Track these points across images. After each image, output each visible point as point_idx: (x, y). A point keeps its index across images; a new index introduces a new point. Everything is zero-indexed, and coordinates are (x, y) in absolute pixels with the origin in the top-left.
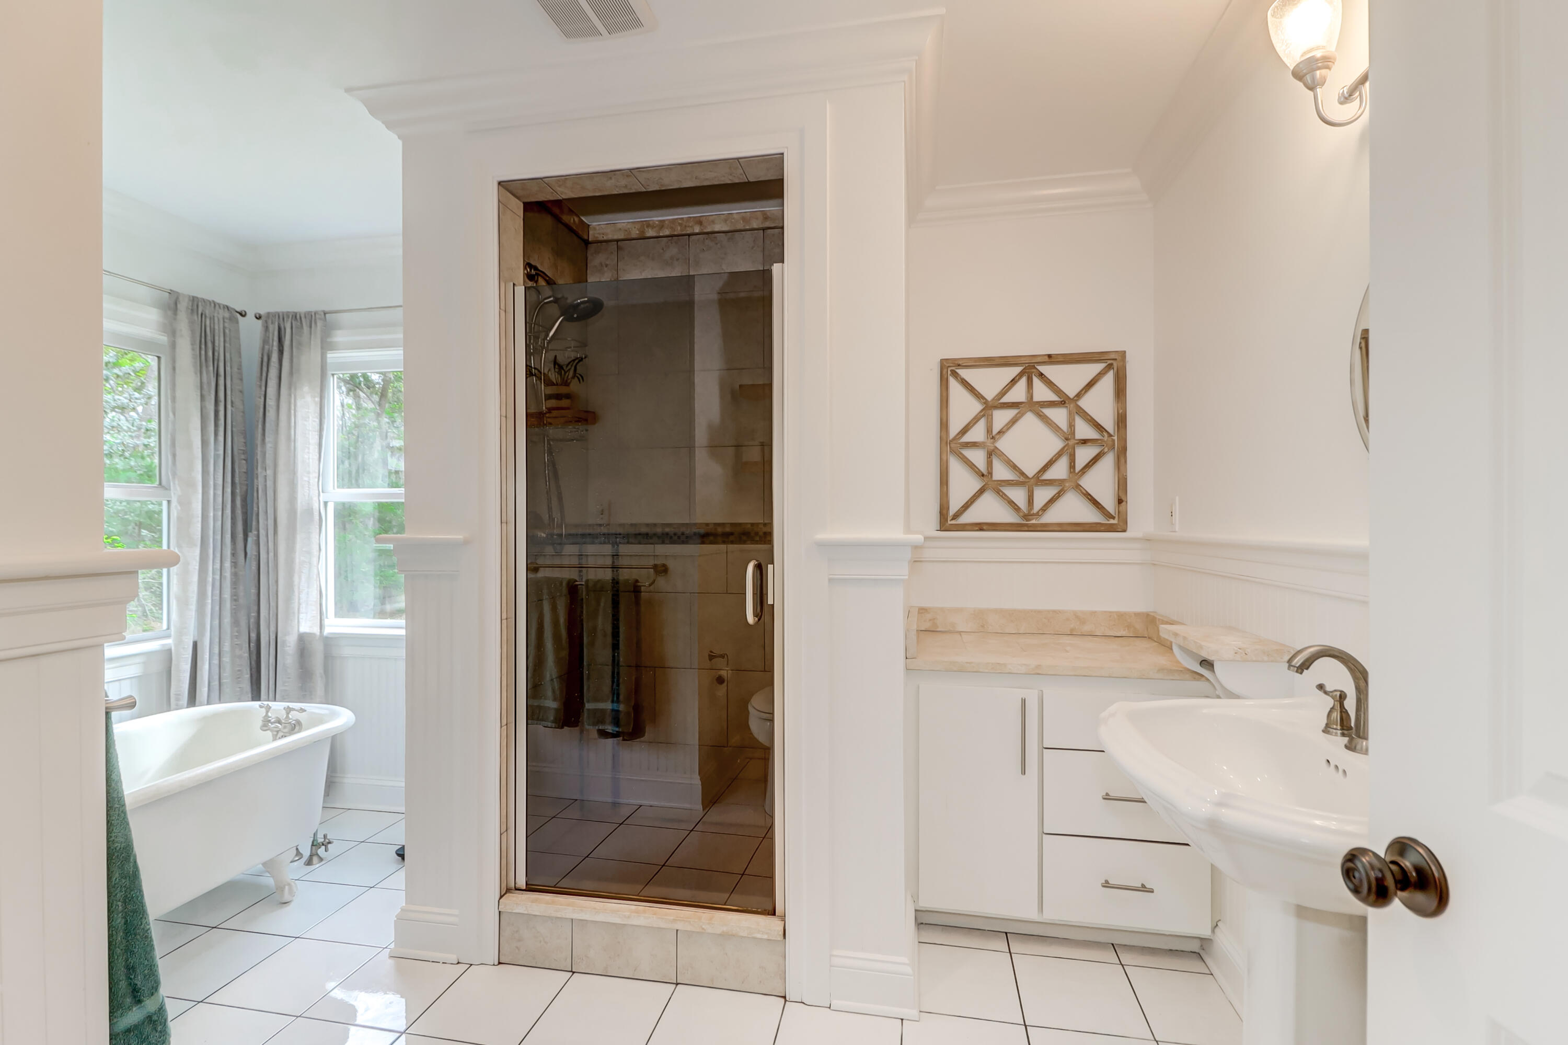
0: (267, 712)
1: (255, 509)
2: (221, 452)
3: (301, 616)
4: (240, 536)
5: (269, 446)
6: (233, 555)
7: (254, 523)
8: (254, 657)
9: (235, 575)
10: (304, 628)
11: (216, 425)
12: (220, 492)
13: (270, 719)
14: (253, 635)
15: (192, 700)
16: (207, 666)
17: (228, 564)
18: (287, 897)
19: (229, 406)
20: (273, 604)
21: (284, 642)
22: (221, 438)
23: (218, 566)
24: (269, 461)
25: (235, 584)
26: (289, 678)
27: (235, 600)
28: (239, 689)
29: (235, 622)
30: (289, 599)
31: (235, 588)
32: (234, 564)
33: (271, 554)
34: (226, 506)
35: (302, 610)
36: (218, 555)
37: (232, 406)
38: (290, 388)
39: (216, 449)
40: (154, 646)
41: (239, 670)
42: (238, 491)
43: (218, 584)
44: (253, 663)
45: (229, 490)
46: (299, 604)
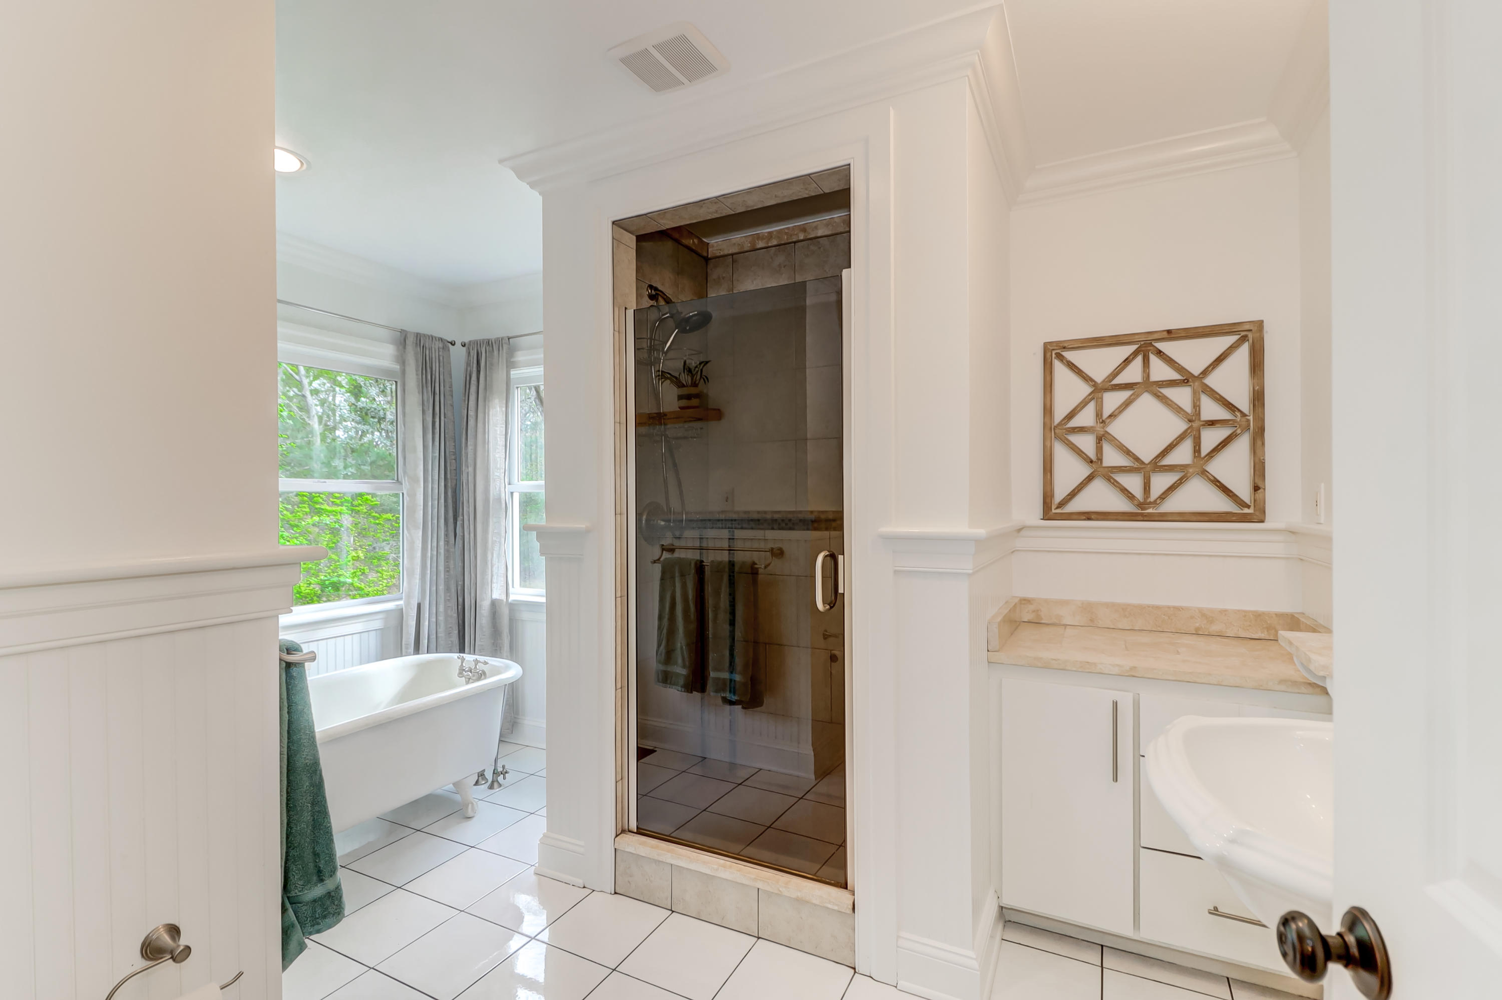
0: (462, 663)
1: (461, 499)
2: (437, 454)
3: (494, 585)
4: (451, 520)
5: (470, 448)
6: (446, 535)
7: (461, 510)
8: (461, 617)
9: (447, 551)
10: (495, 596)
11: (433, 433)
12: (436, 486)
13: (464, 668)
14: (460, 600)
15: (417, 650)
16: (427, 623)
17: (442, 543)
18: (470, 814)
19: (442, 418)
20: (473, 575)
21: (480, 606)
22: (437, 443)
23: (435, 544)
24: (470, 461)
25: (447, 559)
26: (484, 635)
27: (448, 571)
28: (450, 642)
29: (447, 589)
30: (484, 572)
31: (447, 562)
32: (447, 542)
33: (472, 535)
34: (441, 497)
35: (495, 580)
36: (435, 536)
37: (445, 417)
38: (485, 401)
39: (433, 452)
40: (390, 606)
41: (451, 627)
42: (449, 485)
43: (435, 558)
44: (460, 622)
45: (442, 484)
46: (492, 576)
